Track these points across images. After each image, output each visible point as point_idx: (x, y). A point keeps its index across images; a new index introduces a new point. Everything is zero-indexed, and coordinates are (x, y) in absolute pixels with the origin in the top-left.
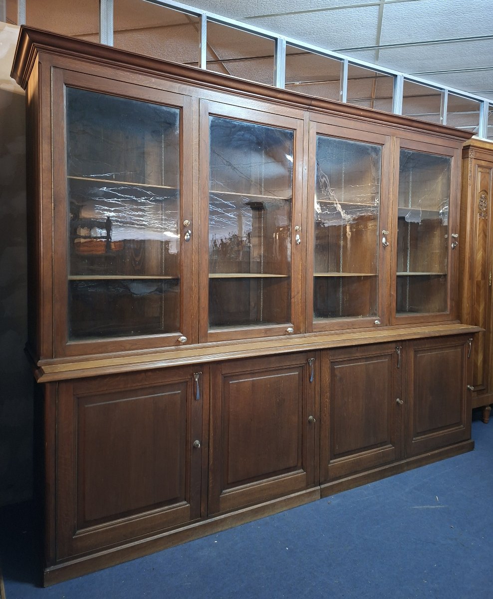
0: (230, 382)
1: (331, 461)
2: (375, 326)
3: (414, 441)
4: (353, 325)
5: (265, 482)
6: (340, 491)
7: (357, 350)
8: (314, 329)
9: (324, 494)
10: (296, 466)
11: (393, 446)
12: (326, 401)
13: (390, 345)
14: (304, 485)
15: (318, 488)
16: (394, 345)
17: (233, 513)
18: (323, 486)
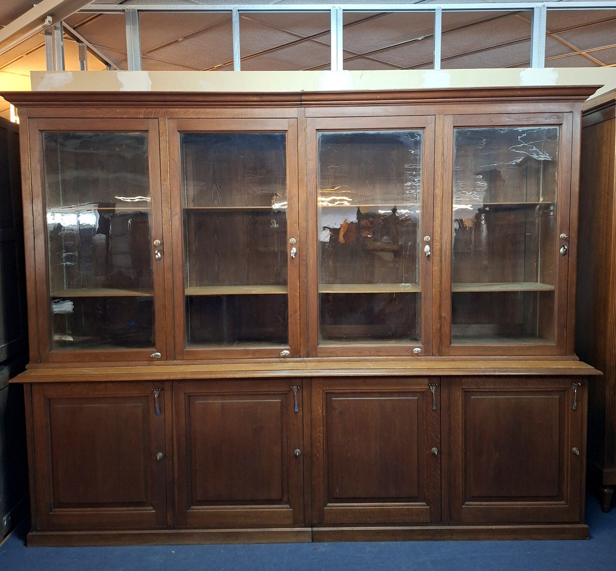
0: (196, 402)
1: (329, 504)
2: (413, 354)
3: (466, 505)
4: (377, 352)
5: (240, 508)
6: (340, 540)
7: (365, 381)
8: (320, 353)
9: (316, 538)
10: (281, 500)
11: (428, 505)
12: (319, 436)
13: (420, 380)
14: (290, 521)
15: (310, 529)
16: (426, 381)
17: (201, 531)
18: (315, 529)
